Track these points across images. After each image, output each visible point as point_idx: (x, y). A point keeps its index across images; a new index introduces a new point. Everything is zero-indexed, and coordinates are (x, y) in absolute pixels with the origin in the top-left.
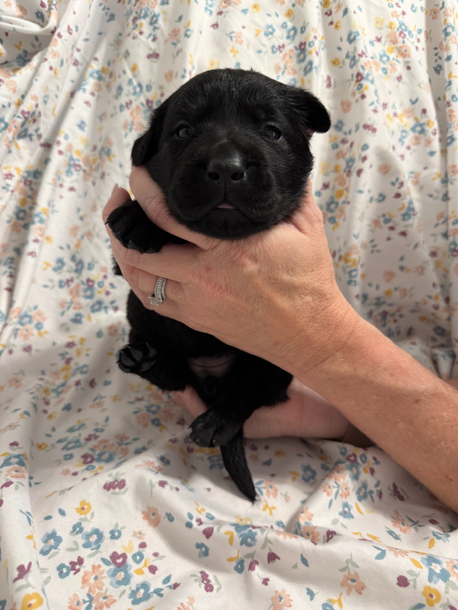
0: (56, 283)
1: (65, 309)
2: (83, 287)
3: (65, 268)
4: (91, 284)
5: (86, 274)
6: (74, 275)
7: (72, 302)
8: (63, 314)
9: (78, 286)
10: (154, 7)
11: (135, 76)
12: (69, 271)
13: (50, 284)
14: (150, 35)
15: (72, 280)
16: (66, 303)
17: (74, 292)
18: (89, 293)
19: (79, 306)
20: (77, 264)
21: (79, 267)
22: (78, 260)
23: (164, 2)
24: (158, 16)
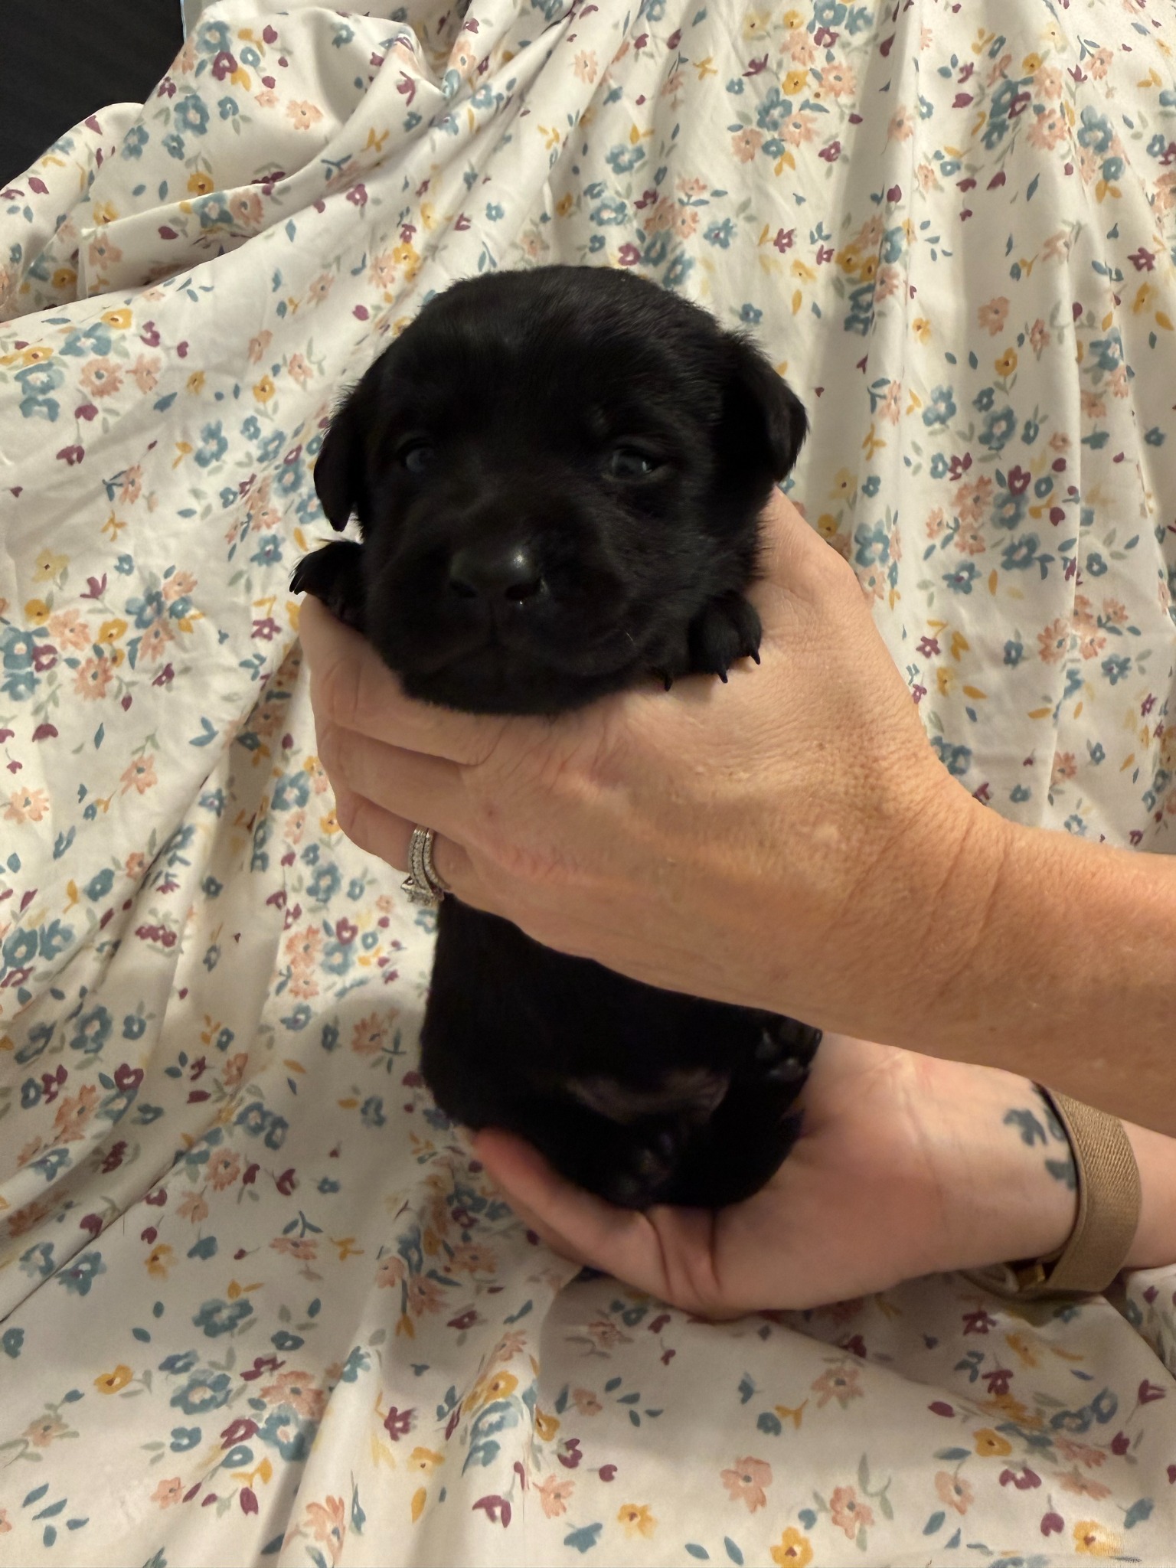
2: (324, 938)
4: (344, 934)
5: (338, 906)
6: (305, 901)
15: (297, 913)
17: (300, 946)
18: (337, 958)
19: (307, 989)
20: (319, 875)
21: (325, 882)
22: (322, 863)
23: (717, 235)
24: (689, 264)
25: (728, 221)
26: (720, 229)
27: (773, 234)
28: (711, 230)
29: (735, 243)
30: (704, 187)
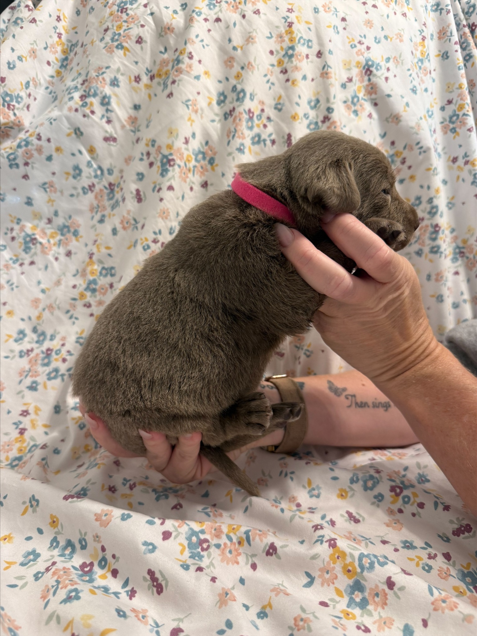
0: (17, 353)
1: (22, 378)
2: (42, 356)
3: (26, 339)
4: (49, 352)
5: (47, 344)
6: (35, 345)
7: (30, 370)
8: (20, 382)
9: (37, 355)
10: (104, 87)
11: (93, 158)
12: (30, 342)
13: (11, 355)
14: (103, 116)
15: (32, 350)
16: (24, 372)
17: (33, 361)
18: (46, 361)
19: (37, 374)
20: (39, 336)
21: (41, 338)
22: (39, 331)
23: (114, 84)
24: (109, 98)
25: (115, 77)
26: (113, 81)
27: (133, 78)
28: (111, 82)
29: (121, 84)
30: (102, 68)
